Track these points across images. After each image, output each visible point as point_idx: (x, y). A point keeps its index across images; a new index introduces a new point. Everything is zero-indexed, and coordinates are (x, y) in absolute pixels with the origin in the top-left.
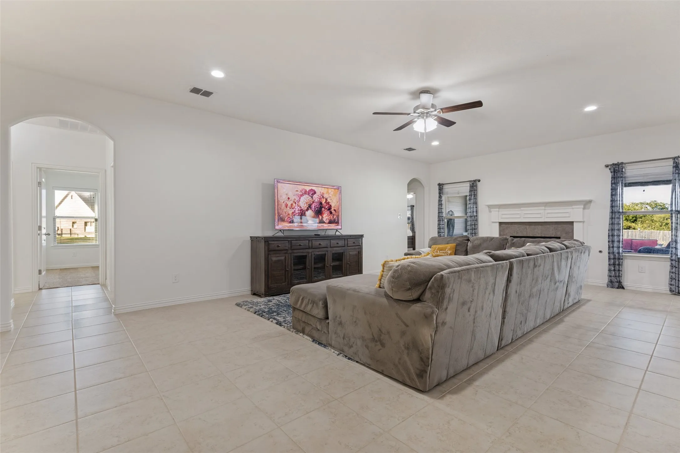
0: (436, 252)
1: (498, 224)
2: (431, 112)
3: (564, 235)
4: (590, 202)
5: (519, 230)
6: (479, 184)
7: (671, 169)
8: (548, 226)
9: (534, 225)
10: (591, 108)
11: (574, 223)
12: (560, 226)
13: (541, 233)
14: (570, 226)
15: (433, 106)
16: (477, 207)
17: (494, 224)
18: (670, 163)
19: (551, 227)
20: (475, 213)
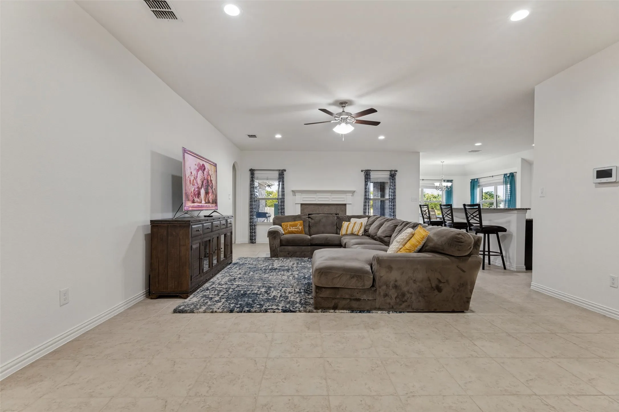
0: (289, 228)
1: (300, 205)
3: (341, 213)
4: (354, 192)
6: (285, 173)
7: (388, 176)
8: (332, 207)
9: (324, 206)
10: (381, 137)
11: (347, 205)
12: (338, 206)
13: (328, 211)
14: (344, 206)
16: (284, 192)
17: (297, 205)
18: (388, 173)
19: (333, 208)
20: (284, 196)
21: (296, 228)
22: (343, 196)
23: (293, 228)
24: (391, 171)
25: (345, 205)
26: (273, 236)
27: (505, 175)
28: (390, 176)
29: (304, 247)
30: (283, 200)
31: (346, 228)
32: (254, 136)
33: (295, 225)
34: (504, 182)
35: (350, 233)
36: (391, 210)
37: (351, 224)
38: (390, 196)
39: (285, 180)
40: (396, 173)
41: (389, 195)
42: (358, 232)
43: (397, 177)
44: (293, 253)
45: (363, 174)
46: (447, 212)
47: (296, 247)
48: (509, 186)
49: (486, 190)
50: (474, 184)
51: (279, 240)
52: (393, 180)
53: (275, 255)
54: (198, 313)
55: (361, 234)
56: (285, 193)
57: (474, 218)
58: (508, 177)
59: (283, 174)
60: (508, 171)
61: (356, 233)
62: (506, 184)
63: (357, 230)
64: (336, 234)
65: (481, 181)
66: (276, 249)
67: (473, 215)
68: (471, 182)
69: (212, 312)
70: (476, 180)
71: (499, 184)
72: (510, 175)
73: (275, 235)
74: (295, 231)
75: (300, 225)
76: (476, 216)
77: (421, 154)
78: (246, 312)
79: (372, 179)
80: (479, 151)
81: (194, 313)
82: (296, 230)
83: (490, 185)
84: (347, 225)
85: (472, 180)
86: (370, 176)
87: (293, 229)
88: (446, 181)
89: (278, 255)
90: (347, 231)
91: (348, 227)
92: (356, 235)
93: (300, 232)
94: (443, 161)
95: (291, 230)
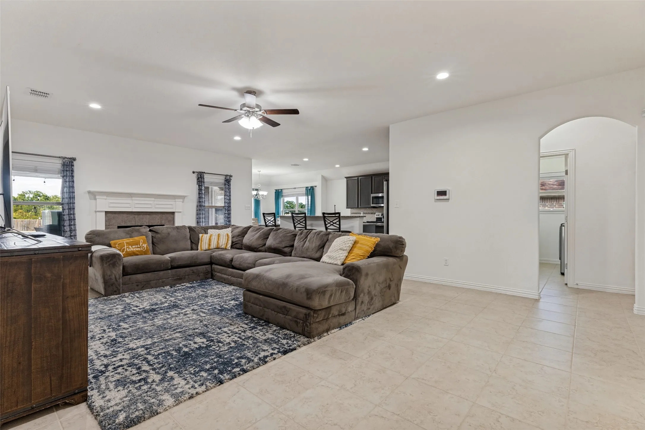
0: (127, 248)
1: (104, 213)
2: (256, 111)
4: (185, 197)
5: (128, 219)
6: (75, 163)
7: (223, 182)
8: (155, 216)
9: (142, 215)
10: (237, 138)
11: (176, 214)
13: (148, 222)
14: (172, 216)
15: (258, 106)
16: (74, 192)
17: (98, 213)
18: (223, 178)
19: (158, 217)
20: (73, 200)
21: (138, 247)
22: (171, 202)
23: (133, 247)
24: (227, 176)
25: (173, 213)
26: (111, 262)
27: (306, 188)
28: (225, 181)
29: (161, 273)
30: (73, 205)
31: (207, 241)
32: (45, 95)
33: (137, 243)
34: (306, 194)
35: (215, 247)
36: (227, 219)
37: (214, 237)
38: (226, 204)
39: (76, 174)
40: (231, 178)
41: (225, 202)
42: (226, 246)
43: (232, 183)
44: (145, 283)
45: (194, 177)
46: (300, 220)
47: (149, 275)
48: (310, 197)
49: (287, 199)
50: (278, 194)
51: (121, 268)
52: (228, 186)
53: (115, 291)
54: (167, 410)
55: (230, 247)
56: (76, 194)
57: (333, 225)
58: (310, 189)
59: (73, 166)
60: (309, 185)
61: (223, 247)
62: (308, 196)
63: (224, 243)
64: (191, 250)
65: (284, 191)
66: (117, 281)
67: (333, 222)
68: (275, 192)
69: (191, 397)
70: (280, 191)
71: (302, 195)
72: (311, 188)
73: (114, 260)
74: (138, 251)
75: (144, 243)
76: (336, 223)
77: (253, 160)
78: (242, 374)
79: (206, 183)
80: (298, 165)
81: (160, 413)
82: (139, 249)
83: (292, 195)
84: (208, 238)
85: (276, 190)
86: (204, 180)
87: (132, 249)
88: (254, 190)
89: (119, 290)
90: (209, 245)
91: (210, 240)
92: (223, 249)
93: (145, 253)
94: (259, 170)
95: (132, 251)
